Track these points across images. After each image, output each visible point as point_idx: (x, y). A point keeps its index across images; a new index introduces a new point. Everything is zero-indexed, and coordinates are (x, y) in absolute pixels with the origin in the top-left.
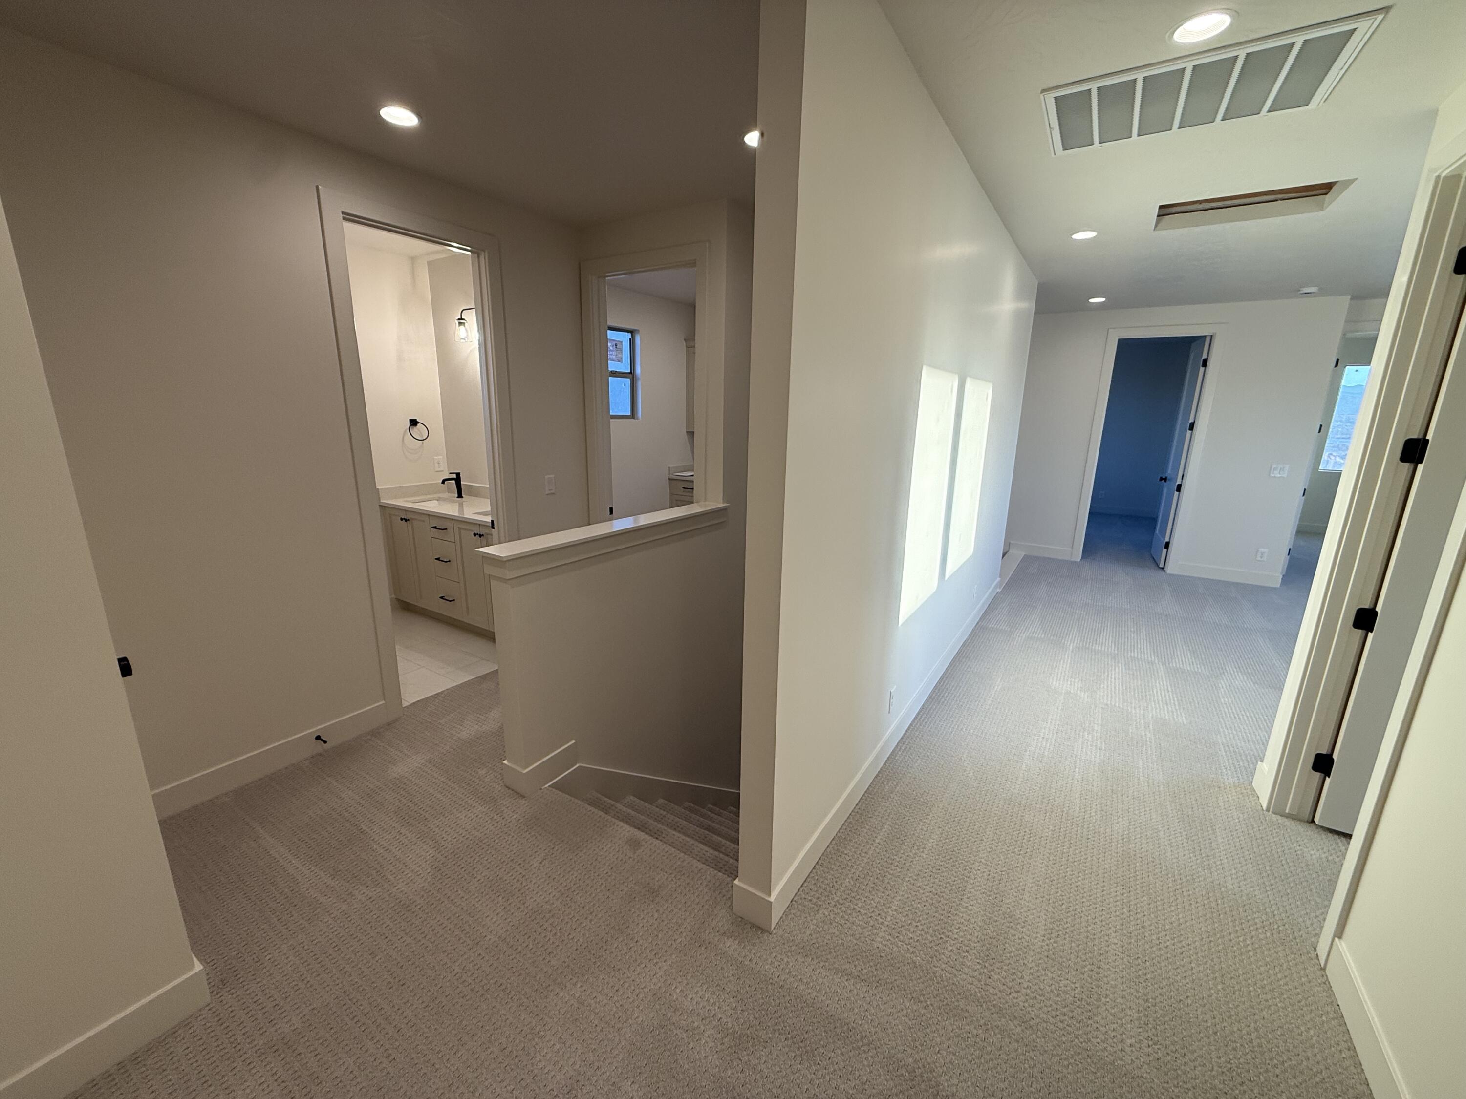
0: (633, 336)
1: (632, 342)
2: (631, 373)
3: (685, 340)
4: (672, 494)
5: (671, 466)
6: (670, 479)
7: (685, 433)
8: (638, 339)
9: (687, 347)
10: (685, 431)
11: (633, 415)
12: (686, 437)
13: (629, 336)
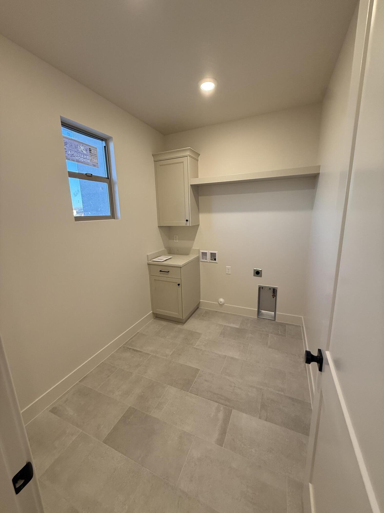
0: (107, 143)
1: (106, 149)
2: (108, 178)
3: (152, 155)
4: (151, 275)
5: (149, 254)
6: (148, 264)
7: (157, 227)
8: (112, 146)
9: (155, 161)
10: (157, 226)
11: (113, 215)
12: (158, 229)
13: (104, 144)
